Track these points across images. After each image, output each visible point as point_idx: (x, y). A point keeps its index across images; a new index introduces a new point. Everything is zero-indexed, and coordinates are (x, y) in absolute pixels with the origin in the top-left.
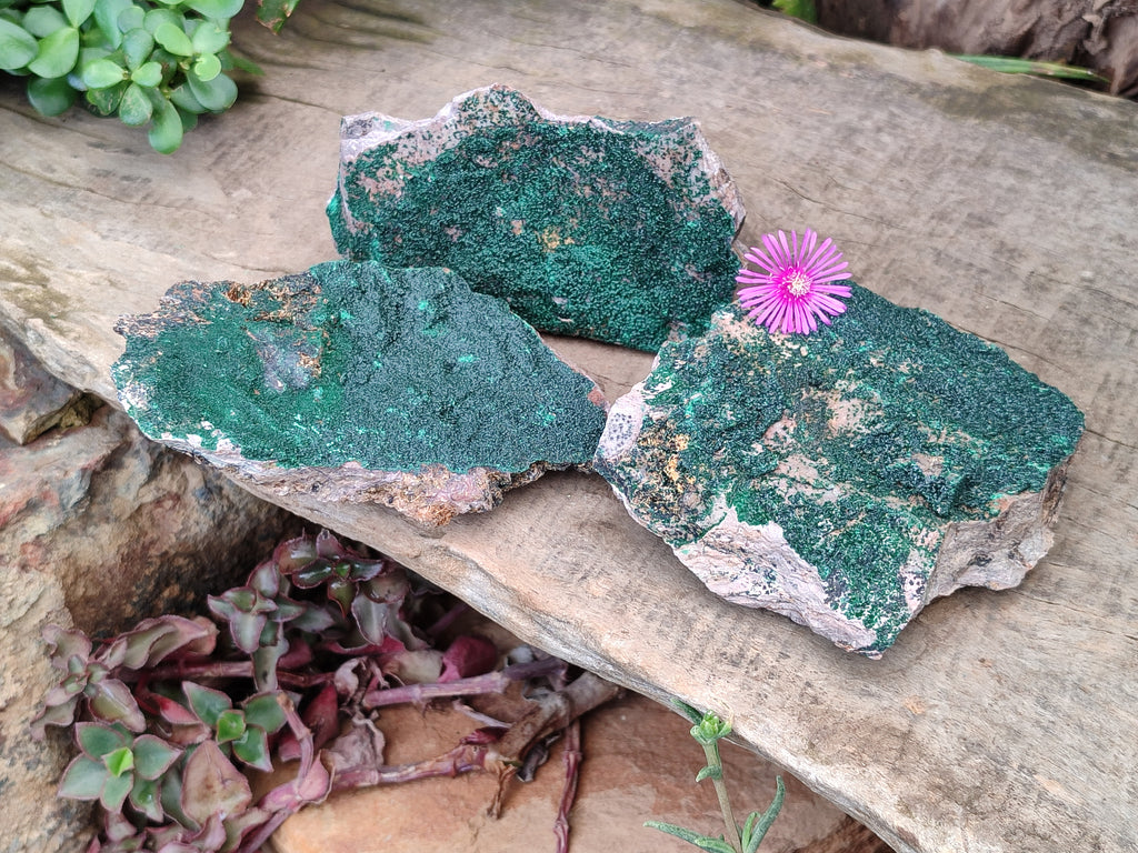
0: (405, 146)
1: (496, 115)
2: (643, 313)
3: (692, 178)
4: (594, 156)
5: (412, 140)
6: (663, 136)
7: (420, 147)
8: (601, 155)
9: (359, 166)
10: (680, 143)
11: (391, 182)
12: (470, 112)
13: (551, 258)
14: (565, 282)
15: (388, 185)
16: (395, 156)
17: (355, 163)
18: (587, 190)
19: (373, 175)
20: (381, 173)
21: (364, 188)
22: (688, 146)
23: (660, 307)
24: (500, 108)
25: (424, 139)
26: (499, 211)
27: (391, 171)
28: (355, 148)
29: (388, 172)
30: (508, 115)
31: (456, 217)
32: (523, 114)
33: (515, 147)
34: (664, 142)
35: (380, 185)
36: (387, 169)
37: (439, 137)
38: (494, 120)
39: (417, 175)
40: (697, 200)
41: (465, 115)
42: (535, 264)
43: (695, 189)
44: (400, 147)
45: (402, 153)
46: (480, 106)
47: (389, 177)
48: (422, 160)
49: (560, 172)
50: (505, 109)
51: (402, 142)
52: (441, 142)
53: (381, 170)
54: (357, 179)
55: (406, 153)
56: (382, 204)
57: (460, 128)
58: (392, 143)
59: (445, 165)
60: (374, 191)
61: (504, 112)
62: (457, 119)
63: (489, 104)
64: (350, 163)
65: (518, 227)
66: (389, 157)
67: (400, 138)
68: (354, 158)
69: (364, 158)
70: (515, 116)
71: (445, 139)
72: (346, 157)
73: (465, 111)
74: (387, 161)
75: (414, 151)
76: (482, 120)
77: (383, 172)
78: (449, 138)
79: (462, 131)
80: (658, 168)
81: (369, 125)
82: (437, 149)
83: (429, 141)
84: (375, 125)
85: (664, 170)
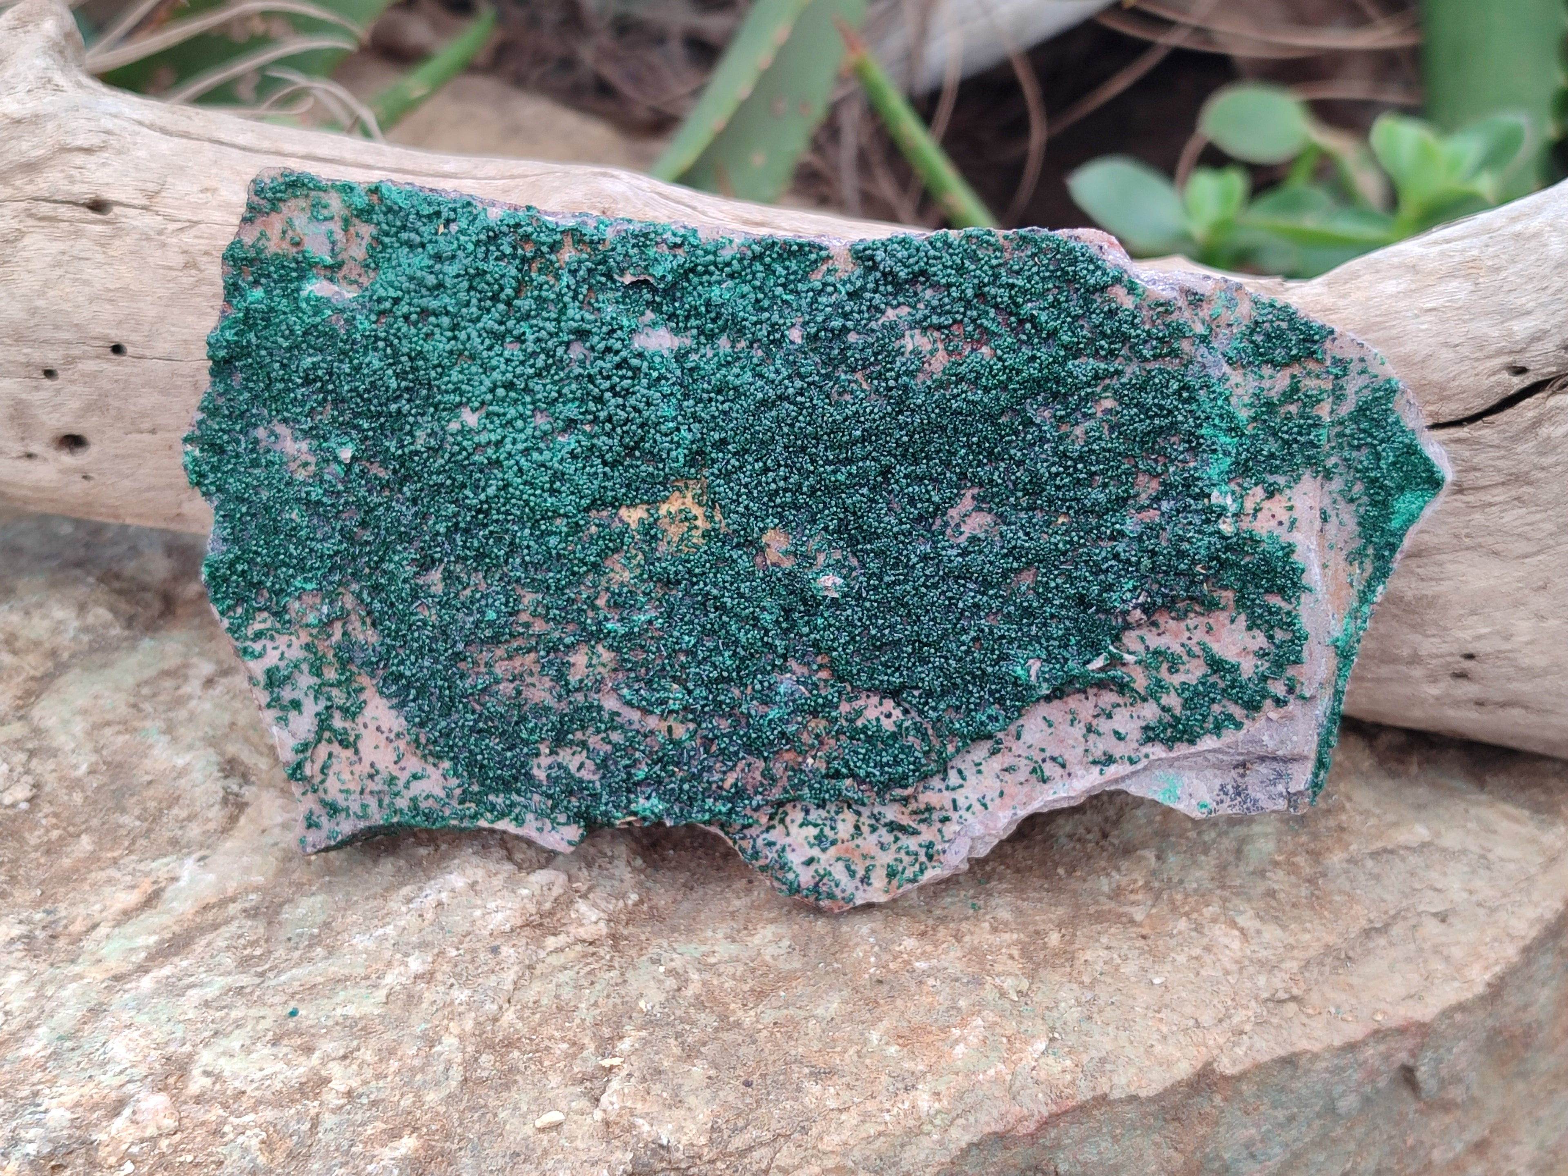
0: (1120, 736)
1: (844, 833)
3: (311, 708)
5: (1098, 754)
7: (1077, 734)
11: (1163, 642)
12: (912, 842)
14: (631, 401)
15: (1174, 633)
16: (1150, 712)
17: (1270, 702)
19: (1216, 665)
20: (1194, 669)
21: (1250, 625)
22: (321, 794)
24: (831, 853)
25: (1058, 759)
26: (831, 587)
27: (1163, 674)
29: (1172, 671)
30: (811, 832)
32: (772, 836)
34: (375, 809)
35: (1198, 635)
36: (1175, 680)
37: (1011, 769)
38: (849, 818)
39: (1079, 668)
40: (296, 653)
41: (928, 835)
43: (304, 679)
44: (1134, 733)
45: (1131, 718)
46: (883, 858)
47: (1172, 658)
48: (1073, 701)
50: (816, 851)
51: (1129, 748)
52: (1005, 758)
53: (1193, 679)
54: (1267, 656)
55: (1121, 715)
57: (946, 798)
60: (1220, 617)
61: (822, 842)
62: (952, 827)
63: (859, 865)
64: (1282, 702)
66: (1168, 710)
67: (1134, 760)
68: (1270, 714)
69: (1239, 712)
70: (794, 829)
71: (992, 768)
73: (929, 847)
74: (1175, 701)
75: (1095, 722)
76: (883, 821)
77: (1188, 672)
78: (979, 772)
79: (940, 791)
80: (392, 736)
81: (1226, 794)
82: (1018, 737)
83: (1043, 755)
84: (1210, 790)
85: (378, 729)
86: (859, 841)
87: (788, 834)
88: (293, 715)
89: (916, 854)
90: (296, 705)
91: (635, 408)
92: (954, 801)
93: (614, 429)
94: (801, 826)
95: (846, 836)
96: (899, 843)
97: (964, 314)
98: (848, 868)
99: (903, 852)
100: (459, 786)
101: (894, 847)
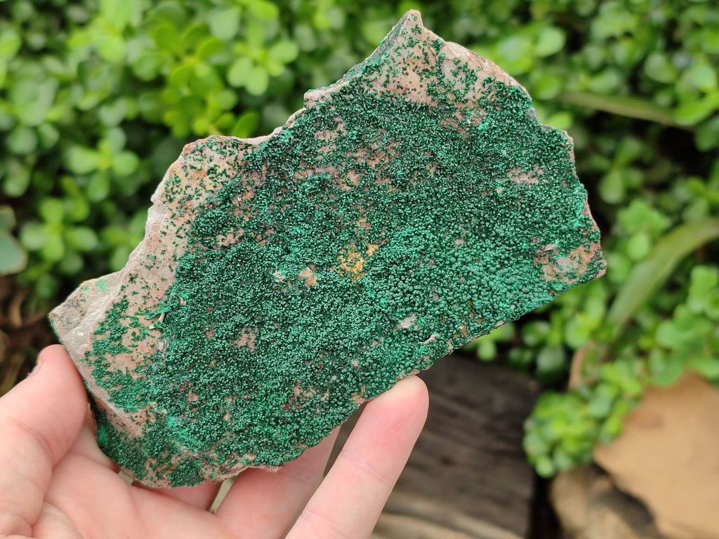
0: (135, 293)
1: (207, 180)
2: (503, 265)
3: (448, 76)
4: (334, 135)
5: (138, 280)
6: (390, 51)
7: (150, 282)
8: (341, 127)
9: (99, 349)
10: (411, 45)
11: (145, 342)
12: (178, 197)
13: (367, 281)
14: (401, 294)
15: (144, 348)
16: (131, 311)
17: (92, 350)
18: (353, 177)
19: (121, 349)
20: (127, 341)
21: (120, 372)
22: (421, 44)
23: (516, 244)
24: (206, 169)
25: (150, 268)
26: (279, 275)
27: (136, 330)
28: (82, 334)
29: (134, 334)
30: (219, 171)
31: (238, 318)
32: (233, 158)
33: (249, 195)
34: (395, 56)
35: (135, 354)
36: (130, 331)
37: (163, 252)
38: (210, 188)
39: (167, 309)
40: (469, 95)
41: (175, 204)
42: (355, 302)
43: (459, 86)
44: (130, 298)
45: (136, 303)
46: (185, 182)
47: (138, 339)
48: (161, 294)
49: (311, 181)
50: (212, 165)
51: (128, 292)
52: (169, 255)
53: (124, 337)
54: (107, 366)
55: (140, 301)
56: (149, 372)
57: (179, 224)
58: (118, 300)
59: (188, 275)
60: (132, 367)
61: (212, 171)
62: (168, 215)
63: (192, 172)
64: (87, 354)
65: (309, 276)
66: (125, 317)
67: (123, 288)
68: (88, 346)
69: (99, 338)
70: (227, 166)
71: (171, 248)
72: (78, 352)
73: (171, 200)
74: (125, 323)
75: (147, 291)
76: (196, 197)
77: (128, 337)
78: (174, 243)
79: (183, 225)
80: (407, 92)
81: (81, 300)
82: (170, 267)
83: (156, 266)
84: (88, 296)
85: (415, 90)
86: (198, 182)
87: (228, 163)
88: (454, 68)
89: (174, 194)
90: (455, 74)
91: (397, 292)
92: (175, 226)
93: (400, 278)
94: (225, 170)
95: (205, 179)
96: (183, 192)
97: (300, 413)
98: (195, 168)
99: (179, 190)
100: (367, 92)
101: (184, 189)
